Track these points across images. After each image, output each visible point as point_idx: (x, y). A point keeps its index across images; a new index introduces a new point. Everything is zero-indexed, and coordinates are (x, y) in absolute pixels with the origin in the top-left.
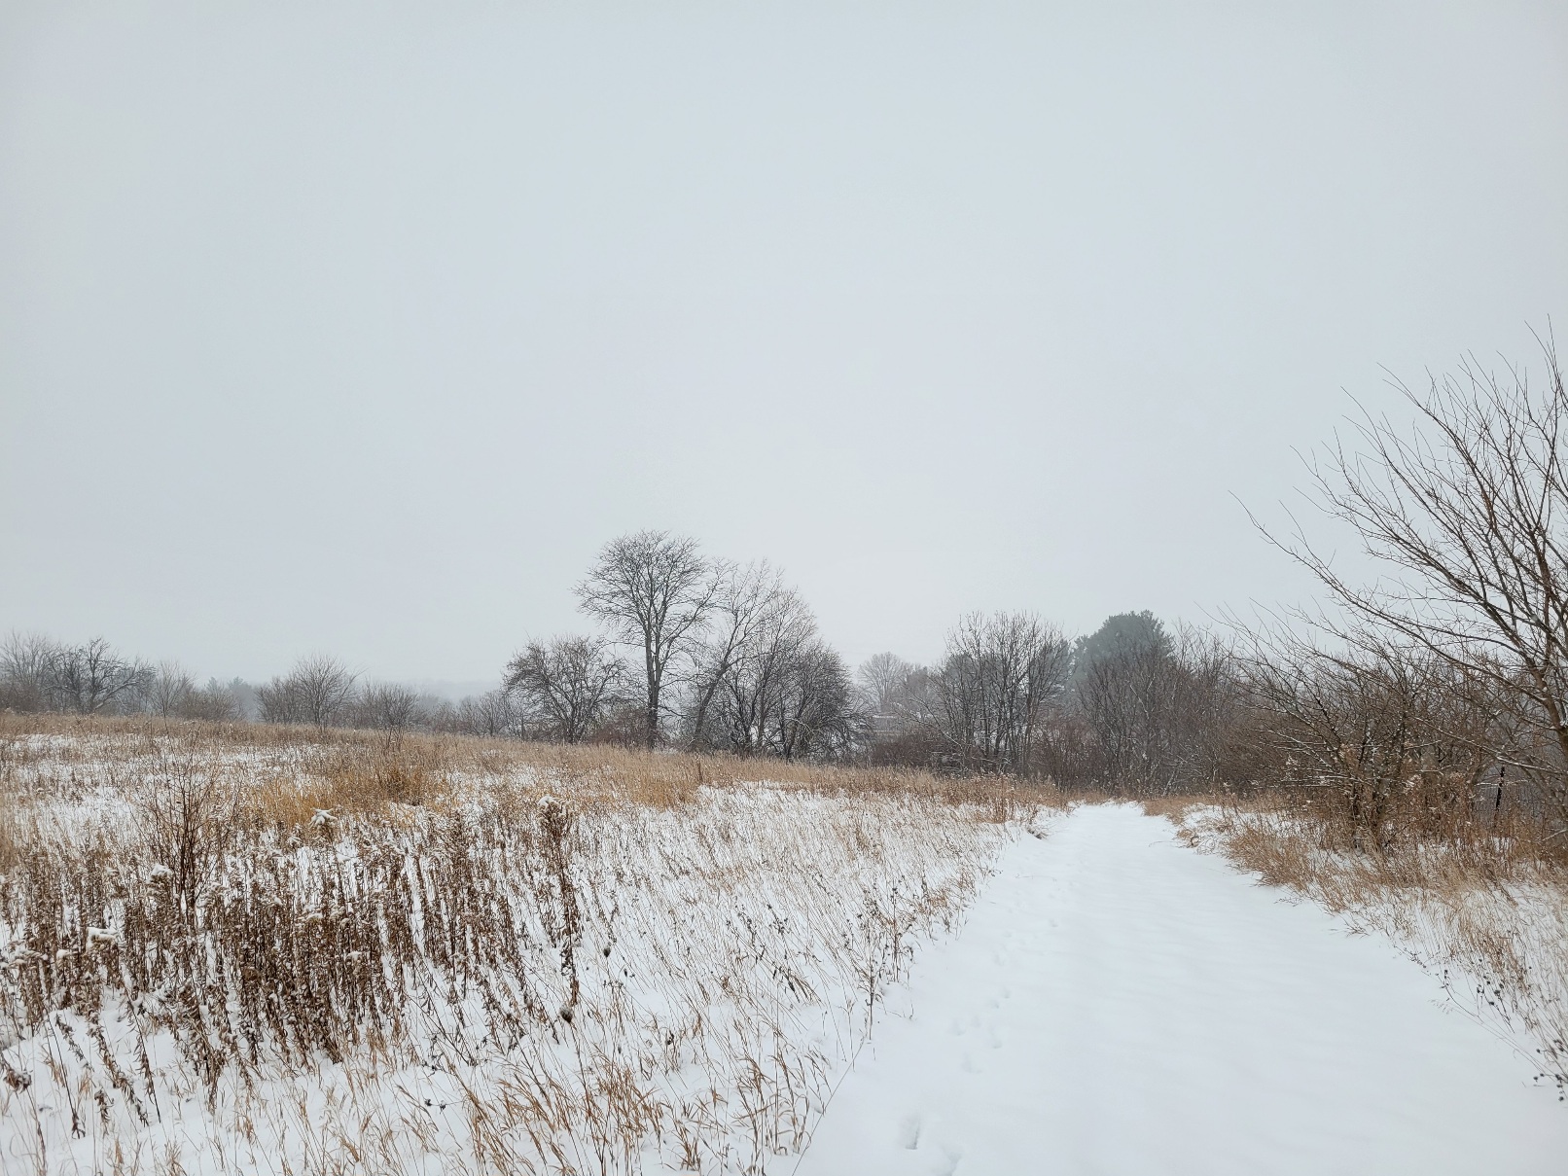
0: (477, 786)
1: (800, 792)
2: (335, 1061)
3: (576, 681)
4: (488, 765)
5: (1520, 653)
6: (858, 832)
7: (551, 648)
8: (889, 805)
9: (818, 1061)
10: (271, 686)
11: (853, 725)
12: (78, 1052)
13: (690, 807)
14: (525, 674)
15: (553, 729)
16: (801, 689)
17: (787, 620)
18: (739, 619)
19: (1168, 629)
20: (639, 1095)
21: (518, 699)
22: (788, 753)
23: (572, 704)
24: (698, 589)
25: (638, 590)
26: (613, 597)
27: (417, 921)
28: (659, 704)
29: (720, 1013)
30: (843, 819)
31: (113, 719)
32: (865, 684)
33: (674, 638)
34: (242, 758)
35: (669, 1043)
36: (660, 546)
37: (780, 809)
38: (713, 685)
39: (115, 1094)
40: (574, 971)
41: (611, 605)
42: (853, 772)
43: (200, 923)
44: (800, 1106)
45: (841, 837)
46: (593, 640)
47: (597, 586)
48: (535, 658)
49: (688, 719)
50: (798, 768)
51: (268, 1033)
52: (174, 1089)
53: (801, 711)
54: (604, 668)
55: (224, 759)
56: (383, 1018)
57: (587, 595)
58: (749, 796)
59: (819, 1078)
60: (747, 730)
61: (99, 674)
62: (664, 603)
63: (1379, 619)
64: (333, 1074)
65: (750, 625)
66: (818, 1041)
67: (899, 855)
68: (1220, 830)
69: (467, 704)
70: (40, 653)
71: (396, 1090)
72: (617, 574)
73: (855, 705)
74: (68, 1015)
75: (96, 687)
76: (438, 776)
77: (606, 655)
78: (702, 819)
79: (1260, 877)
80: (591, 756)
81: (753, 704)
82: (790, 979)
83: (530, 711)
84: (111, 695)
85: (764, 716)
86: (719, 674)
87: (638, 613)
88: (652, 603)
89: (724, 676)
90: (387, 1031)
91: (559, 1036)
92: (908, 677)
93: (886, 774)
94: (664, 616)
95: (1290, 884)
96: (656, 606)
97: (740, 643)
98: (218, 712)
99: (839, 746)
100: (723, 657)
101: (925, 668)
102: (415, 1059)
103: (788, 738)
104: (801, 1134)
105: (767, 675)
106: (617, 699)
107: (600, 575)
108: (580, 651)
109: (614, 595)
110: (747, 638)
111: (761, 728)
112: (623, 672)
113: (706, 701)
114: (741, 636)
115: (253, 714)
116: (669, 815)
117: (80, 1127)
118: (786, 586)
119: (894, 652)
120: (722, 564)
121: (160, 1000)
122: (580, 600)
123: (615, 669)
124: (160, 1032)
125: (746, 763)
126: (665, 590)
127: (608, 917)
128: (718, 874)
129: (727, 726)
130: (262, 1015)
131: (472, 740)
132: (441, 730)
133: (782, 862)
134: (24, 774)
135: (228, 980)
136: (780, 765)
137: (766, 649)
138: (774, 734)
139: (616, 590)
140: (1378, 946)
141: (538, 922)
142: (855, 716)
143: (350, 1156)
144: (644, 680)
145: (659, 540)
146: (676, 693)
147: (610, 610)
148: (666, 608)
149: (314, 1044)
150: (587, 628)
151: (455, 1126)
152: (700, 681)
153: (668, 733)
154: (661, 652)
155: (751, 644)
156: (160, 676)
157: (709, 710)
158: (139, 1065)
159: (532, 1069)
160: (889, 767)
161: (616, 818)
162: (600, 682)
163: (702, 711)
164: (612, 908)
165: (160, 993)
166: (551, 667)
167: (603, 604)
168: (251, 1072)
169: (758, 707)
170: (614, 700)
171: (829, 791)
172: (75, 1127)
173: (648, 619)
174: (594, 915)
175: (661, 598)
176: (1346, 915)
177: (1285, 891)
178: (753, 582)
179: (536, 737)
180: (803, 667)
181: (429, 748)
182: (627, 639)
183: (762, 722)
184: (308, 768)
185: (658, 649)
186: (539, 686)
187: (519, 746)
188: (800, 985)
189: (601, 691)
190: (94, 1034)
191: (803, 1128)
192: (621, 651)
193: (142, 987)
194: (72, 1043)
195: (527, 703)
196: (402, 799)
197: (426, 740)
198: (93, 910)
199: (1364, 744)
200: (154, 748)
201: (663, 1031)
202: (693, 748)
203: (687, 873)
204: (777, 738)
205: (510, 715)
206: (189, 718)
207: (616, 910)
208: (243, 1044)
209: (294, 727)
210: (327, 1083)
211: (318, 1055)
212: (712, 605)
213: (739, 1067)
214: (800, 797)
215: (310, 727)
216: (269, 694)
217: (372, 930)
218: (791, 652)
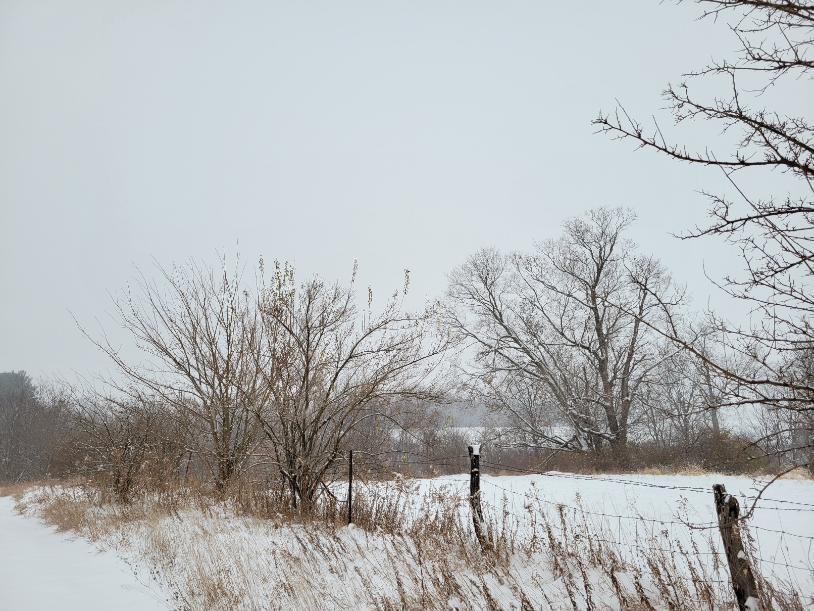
5: (201, 398)
19: (34, 383)
63: (140, 381)
68: (40, 502)
79: (56, 528)
95: (72, 529)
140: (111, 557)
176: (98, 544)
177: (69, 534)
199: (126, 446)
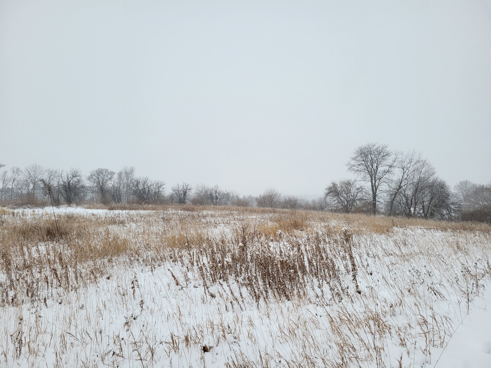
0: (319, 226)
1: (432, 230)
2: (288, 300)
3: (348, 193)
4: (322, 220)
6: (457, 244)
7: (339, 183)
8: (470, 235)
9: (448, 319)
10: (259, 197)
11: (453, 207)
12: (224, 291)
13: (390, 234)
14: (331, 192)
15: (341, 209)
16: (430, 194)
17: (424, 170)
18: (405, 171)
20: (383, 321)
21: (328, 199)
22: (425, 217)
23: (347, 201)
24: (389, 161)
25: (367, 163)
26: (359, 166)
27: (306, 264)
28: (377, 200)
29: (409, 300)
30: (451, 239)
31: (222, 206)
32: (457, 192)
33: (381, 178)
34: (254, 217)
35: (391, 307)
36: (375, 148)
37: (425, 235)
38: (396, 194)
39: (234, 302)
40: (356, 282)
41: (358, 168)
42: (454, 223)
43: (249, 260)
44: (442, 333)
45: (451, 246)
46: (353, 180)
47: (353, 162)
48: (334, 186)
49: (387, 205)
50: (431, 222)
51: (270, 291)
52: (248, 303)
53: (430, 202)
54: (357, 189)
55: (249, 217)
56: (300, 290)
57: (350, 166)
58: (412, 231)
59: (448, 325)
60: (410, 209)
61: (217, 195)
62: (377, 167)
64: (288, 304)
65: (409, 173)
66: (448, 313)
67: (476, 252)
69: (314, 202)
70: (204, 189)
71: (306, 310)
72: (360, 158)
73: (452, 200)
74: (221, 281)
75: (217, 198)
76: (307, 222)
77: (357, 185)
78: (395, 238)
80: (354, 217)
81: (412, 200)
82: (434, 291)
83: (333, 203)
84: (220, 200)
85: (416, 204)
86: (398, 190)
87: (368, 170)
88: (372, 167)
89: (400, 191)
90: (302, 293)
91: (353, 301)
92: (476, 189)
93: (469, 224)
94: (377, 171)
96: (374, 168)
97: (406, 179)
98: (246, 204)
99: (447, 214)
100: (399, 184)
101: (483, 185)
102: (310, 302)
103: (426, 211)
104: (443, 342)
105: (416, 190)
106: (362, 199)
107: (354, 159)
108: (348, 184)
109: (359, 165)
110: (408, 177)
111: (415, 208)
112: (363, 190)
113: (394, 199)
114: (406, 177)
115: (255, 204)
116: (383, 236)
117: (227, 309)
118: (423, 158)
119: (469, 180)
120: (398, 152)
121: (242, 279)
122: (348, 167)
123: (360, 189)
124: (243, 288)
125: (410, 220)
126: (377, 162)
127: (366, 267)
128: (403, 256)
129: (402, 208)
130: (268, 286)
131: (316, 212)
132: (307, 209)
133: (428, 253)
134: (203, 220)
135: (258, 276)
136: (423, 221)
137: (415, 180)
138: (420, 210)
139: (360, 163)
141: (343, 267)
142: (453, 204)
143: (296, 326)
144: (371, 192)
145: (374, 146)
146: (383, 196)
147: (358, 170)
148: (377, 169)
149: (282, 295)
150: (351, 176)
151: (324, 322)
152: (391, 192)
153: (380, 210)
154: (376, 183)
155: (410, 179)
156: (231, 195)
157: (395, 202)
158: (240, 295)
159: (346, 309)
160: (469, 222)
161: (365, 236)
162: (356, 193)
163: (392, 202)
164: (367, 264)
165: (242, 277)
166: (339, 189)
167: (355, 168)
168: (267, 300)
169: (413, 201)
170: (361, 199)
171: (445, 229)
172: (226, 309)
173: (371, 173)
174: (361, 266)
175: (376, 165)
178: (410, 157)
179: (335, 211)
180: (432, 186)
181: (304, 214)
182: (364, 179)
183: (415, 206)
184: (271, 220)
185: (375, 182)
186: (335, 195)
187: (331, 214)
188: (438, 293)
189: (356, 196)
190: (228, 286)
191: (444, 340)
192: (363, 183)
193: (237, 276)
194: (223, 288)
195: (332, 201)
196: (298, 229)
197: (303, 212)
198: (224, 255)
200: (232, 214)
201: (389, 303)
202: (390, 215)
203: (392, 255)
204: (421, 212)
205: (327, 205)
206: (239, 206)
207: (368, 265)
208: (264, 292)
209: (266, 209)
210: (287, 306)
211: (284, 298)
212: (394, 167)
213: (417, 318)
214: (432, 232)
215: (270, 209)
216: (258, 199)
217: (294, 265)
218: (426, 182)
